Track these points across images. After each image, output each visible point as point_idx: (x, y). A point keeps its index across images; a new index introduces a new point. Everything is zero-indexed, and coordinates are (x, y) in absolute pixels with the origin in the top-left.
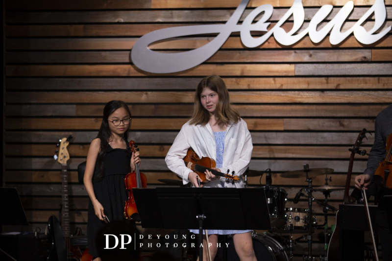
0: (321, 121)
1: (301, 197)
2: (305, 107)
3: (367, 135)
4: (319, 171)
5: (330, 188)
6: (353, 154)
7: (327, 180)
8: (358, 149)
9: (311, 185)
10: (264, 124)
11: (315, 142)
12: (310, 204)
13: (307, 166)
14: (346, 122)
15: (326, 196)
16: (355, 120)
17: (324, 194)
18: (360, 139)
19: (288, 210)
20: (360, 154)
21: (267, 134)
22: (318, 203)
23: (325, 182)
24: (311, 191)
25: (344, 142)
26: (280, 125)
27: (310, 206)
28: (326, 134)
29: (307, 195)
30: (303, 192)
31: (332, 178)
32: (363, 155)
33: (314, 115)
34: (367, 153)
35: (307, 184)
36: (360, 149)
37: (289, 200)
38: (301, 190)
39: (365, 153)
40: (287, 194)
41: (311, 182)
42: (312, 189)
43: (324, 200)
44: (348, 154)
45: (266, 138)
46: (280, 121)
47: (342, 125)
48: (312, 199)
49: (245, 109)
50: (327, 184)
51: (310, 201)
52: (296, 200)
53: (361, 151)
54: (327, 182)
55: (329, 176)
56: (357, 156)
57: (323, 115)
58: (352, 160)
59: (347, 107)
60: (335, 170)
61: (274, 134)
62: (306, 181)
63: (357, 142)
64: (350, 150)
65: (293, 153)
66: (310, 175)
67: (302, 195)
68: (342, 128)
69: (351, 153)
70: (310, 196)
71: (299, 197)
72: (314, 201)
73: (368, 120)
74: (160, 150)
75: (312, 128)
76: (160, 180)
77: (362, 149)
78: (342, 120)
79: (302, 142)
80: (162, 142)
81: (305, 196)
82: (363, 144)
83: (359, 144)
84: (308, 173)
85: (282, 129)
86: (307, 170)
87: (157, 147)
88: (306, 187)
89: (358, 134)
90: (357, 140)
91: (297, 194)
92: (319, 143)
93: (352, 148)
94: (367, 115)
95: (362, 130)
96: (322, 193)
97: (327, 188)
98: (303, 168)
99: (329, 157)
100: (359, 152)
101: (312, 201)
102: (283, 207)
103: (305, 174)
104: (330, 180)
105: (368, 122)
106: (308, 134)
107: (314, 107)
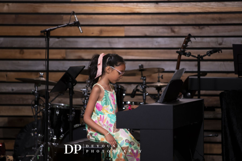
0: (156, 28)
1: (137, 93)
2: (142, 16)
3: (192, 39)
4: (152, 71)
5: (162, 84)
6: (180, 56)
7: (159, 78)
8: (184, 51)
9: (145, 82)
10: (108, 31)
11: (150, 46)
12: (144, 98)
13: (142, 66)
14: (176, 29)
15: (159, 91)
16: (184, 27)
17: (156, 89)
18: (186, 42)
19: (125, 103)
20: (185, 55)
21: (110, 39)
22: (151, 97)
23: (157, 79)
24: (145, 87)
25: (175, 46)
26: (122, 32)
27: (144, 100)
28: (159, 39)
29: (142, 91)
30: (138, 88)
31: (163, 77)
32: (188, 56)
33: (150, 23)
34: (192, 54)
35: (142, 81)
36: (186, 52)
37: (127, 95)
38: (137, 87)
39: (190, 54)
40: (125, 90)
41: (145, 80)
42: (146, 85)
43: (156, 95)
44: (176, 56)
45: (110, 43)
46: (122, 28)
47: (173, 31)
48: (146, 94)
49: (92, 18)
50: (159, 81)
51: (144, 96)
52: (133, 95)
53: (186, 53)
54: (159, 79)
55: (161, 74)
56: (183, 57)
57: (157, 23)
58: (179, 61)
59: (178, 16)
60: (166, 70)
61: (116, 39)
62: (141, 79)
63: (183, 45)
64: (177, 52)
65: (132, 55)
66: (145, 74)
67: (138, 90)
68: (173, 34)
69: (178, 54)
70: (144, 91)
71: (135, 92)
72: (148, 95)
73: (195, 27)
74: (20, 53)
75: (148, 34)
76: (16, 79)
77: (187, 51)
78: (173, 27)
79: (140, 46)
80: (22, 46)
81: (141, 92)
82: (188, 47)
83: (185, 47)
84: (143, 72)
85: (123, 35)
86: (142, 69)
87: (18, 50)
88: (141, 84)
89: (184, 39)
90: (183, 44)
91: (134, 90)
92: (154, 47)
93: (179, 50)
94: (194, 23)
95: (187, 35)
96: (155, 89)
97: (159, 84)
98: (138, 68)
99: (162, 58)
100: (185, 54)
101: (146, 96)
102: (122, 101)
103: (140, 73)
104: (162, 78)
105: (195, 28)
106: (145, 39)
107: (150, 16)
